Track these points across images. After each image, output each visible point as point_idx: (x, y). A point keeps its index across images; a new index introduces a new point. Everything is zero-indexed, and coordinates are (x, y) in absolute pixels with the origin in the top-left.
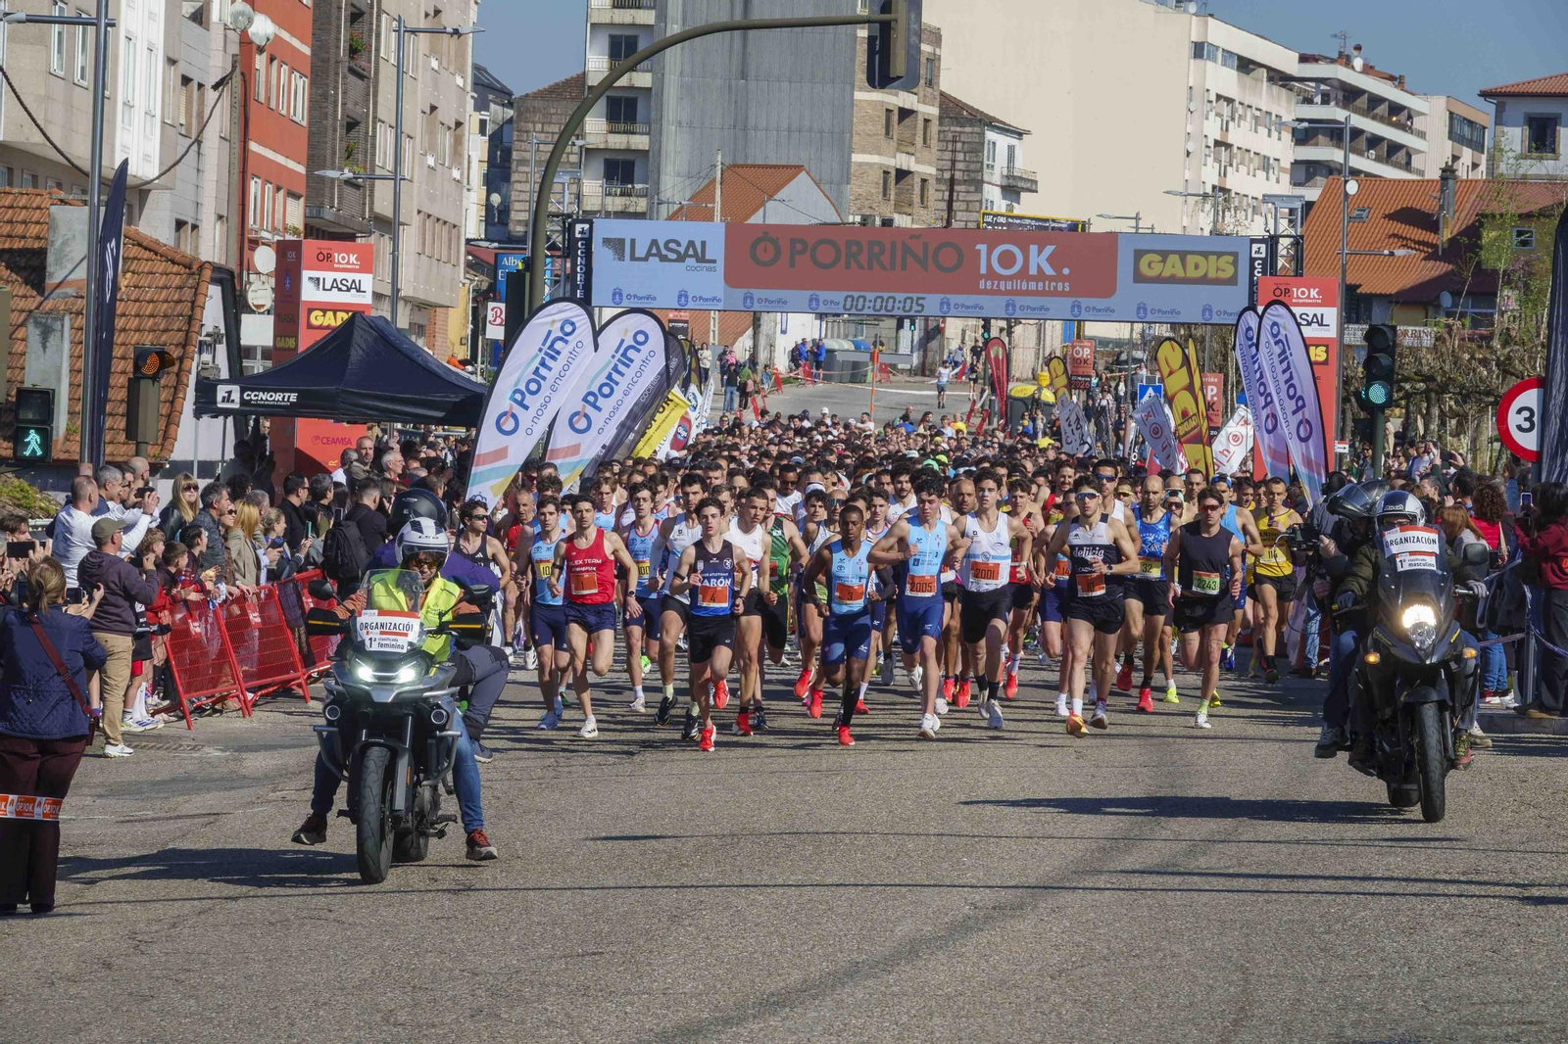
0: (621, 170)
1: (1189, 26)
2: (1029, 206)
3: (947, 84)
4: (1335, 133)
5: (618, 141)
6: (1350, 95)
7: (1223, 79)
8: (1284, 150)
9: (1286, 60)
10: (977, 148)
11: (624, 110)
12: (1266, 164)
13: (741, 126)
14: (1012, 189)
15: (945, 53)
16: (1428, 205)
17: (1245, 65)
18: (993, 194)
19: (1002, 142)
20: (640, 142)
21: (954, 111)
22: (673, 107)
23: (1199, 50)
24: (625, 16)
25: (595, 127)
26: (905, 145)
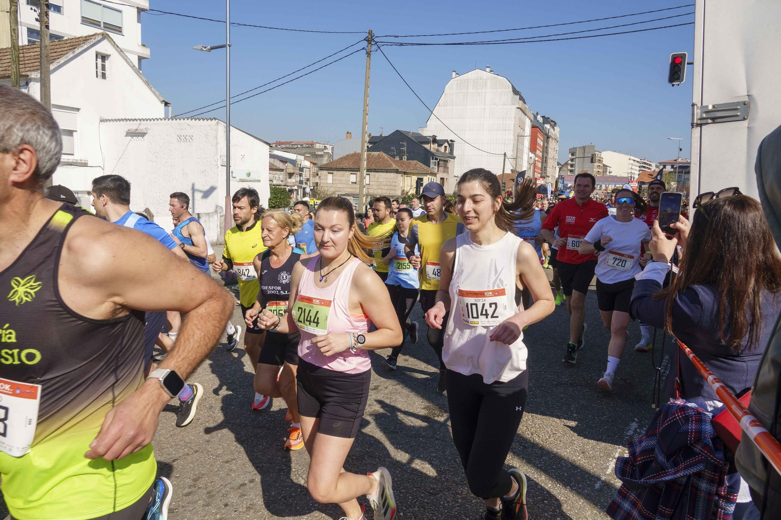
0: (571, 171)
1: (629, 157)
2: (611, 174)
3: (603, 163)
4: (644, 167)
5: (571, 169)
6: (645, 163)
7: (632, 162)
8: (638, 168)
9: (639, 160)
10: (606, 169)
11: (572, 166)
12: (636, 170)
13: (583, 167)
14: (610, 173)
15: (604, 160)
16: (652, 174)
17: (634, 160)
18: (608, 173)
19: (609, 168)
20: (573, 169)
21: (604, 165)
22: (577, 165)
23: (629, 159)
24: (572, 157)
25: (569, 167)
26: (599, 169)
